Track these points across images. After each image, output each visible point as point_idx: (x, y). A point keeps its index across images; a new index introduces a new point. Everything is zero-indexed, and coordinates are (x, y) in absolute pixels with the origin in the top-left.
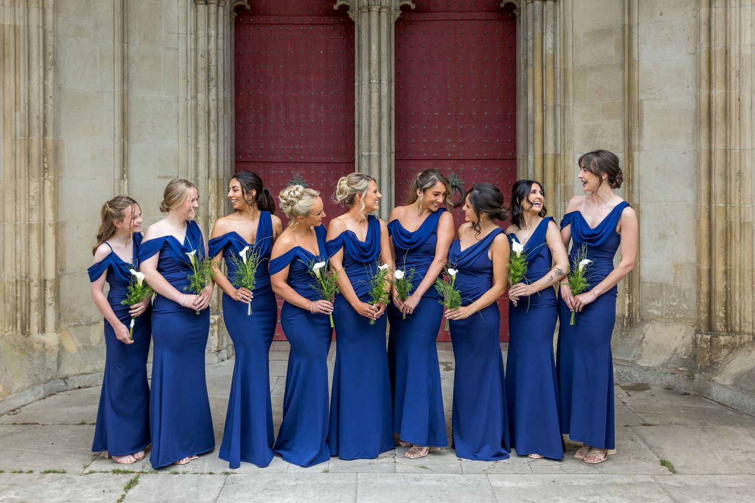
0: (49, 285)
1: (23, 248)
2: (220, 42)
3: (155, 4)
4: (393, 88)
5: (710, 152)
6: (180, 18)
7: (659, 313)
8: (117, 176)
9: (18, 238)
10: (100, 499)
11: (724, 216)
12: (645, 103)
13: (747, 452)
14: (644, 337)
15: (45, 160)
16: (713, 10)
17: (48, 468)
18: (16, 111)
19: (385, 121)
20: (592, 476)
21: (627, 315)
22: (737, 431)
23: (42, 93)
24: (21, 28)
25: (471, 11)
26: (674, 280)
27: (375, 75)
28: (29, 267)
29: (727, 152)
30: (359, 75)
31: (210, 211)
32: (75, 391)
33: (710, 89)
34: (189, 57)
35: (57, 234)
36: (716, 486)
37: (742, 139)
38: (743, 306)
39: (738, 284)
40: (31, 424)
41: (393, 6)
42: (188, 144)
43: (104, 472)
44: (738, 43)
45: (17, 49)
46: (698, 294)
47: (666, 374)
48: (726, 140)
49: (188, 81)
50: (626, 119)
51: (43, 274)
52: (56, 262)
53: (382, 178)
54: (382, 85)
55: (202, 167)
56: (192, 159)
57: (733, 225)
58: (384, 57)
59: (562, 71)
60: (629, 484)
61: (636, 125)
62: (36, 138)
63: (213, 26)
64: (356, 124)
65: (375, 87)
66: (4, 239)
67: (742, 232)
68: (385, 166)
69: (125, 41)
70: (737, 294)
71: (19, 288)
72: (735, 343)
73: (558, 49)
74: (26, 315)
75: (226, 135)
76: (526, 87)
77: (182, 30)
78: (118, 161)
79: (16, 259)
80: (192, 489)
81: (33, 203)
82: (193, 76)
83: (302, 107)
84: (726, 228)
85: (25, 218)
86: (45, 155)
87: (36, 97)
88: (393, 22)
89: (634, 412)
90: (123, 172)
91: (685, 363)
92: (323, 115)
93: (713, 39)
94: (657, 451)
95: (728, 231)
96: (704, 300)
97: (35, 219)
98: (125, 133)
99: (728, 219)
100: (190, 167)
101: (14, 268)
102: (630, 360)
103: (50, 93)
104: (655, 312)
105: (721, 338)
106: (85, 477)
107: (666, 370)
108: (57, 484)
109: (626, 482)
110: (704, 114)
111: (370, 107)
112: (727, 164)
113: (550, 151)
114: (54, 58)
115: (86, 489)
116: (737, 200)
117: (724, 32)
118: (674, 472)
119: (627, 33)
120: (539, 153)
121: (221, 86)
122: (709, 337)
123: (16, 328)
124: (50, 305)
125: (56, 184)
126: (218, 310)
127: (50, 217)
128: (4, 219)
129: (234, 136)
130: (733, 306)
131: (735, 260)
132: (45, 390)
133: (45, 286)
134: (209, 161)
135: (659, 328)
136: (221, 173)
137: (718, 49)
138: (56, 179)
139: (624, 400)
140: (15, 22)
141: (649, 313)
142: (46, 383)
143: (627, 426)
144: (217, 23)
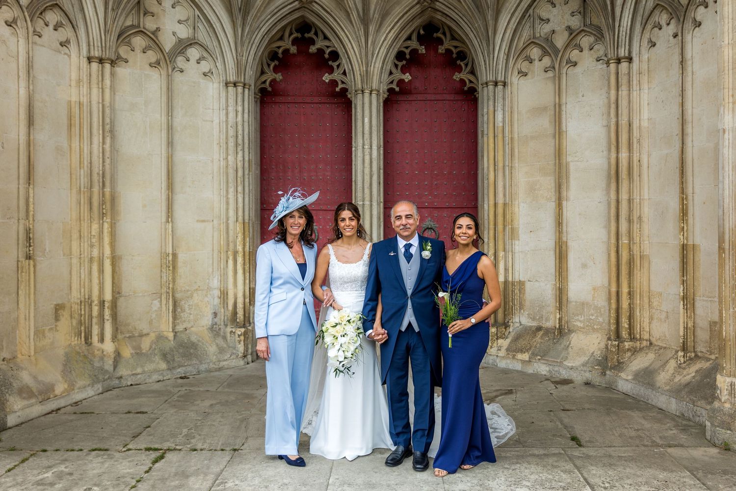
0: (107, 305)
1: (87, 276)
2: (246, 116)
3: (194, 86)
4: (382, 152)
5: (618, 201)
6: (215, 97)
7: (582, 325)
8: (164, 220)
9: (83, 268)
10: (132, 470)
11: (628, 250)
12: (571, 164)
13: (638, 430)
14: (570, 344)
15: (104, 207)
16: (620, 93)
17: (95, 447)
18: (80, 169)
19: (375, 178)
20: (517, 449)
21: (557, 327)
22: (633, 414)
23: (101, 155)
24: (85, 104)
25: (443, 94)
26: (593, 300)
27: (367, 142)
28: (91, 291)
29: (630, 201)
30: (355, 142)
31: (238, 247)
32: (128, 388)
33: (618, 152)
34: (221, 127)
35: (113, 265)
36: (610, 456)
37: (642, 191)
38: (642, 320)
39: (638, 302)
40: (88, 413)
41: (381, 89)
42: (221, 196)
43: (139, 450)
44: (638, 117)
45: (82, 120)
46: (610, 311)
47: (585, 371)
48: (630, 192)
49: (220, 146)
50: (557, 177)
51: (102, 296)
52: (113, 287)
53: (373, 222)
54: (373, 150)
55: (232, 213)
56: (223, 206)
57: (635, 257)
58: (374, 128)
59: (510, 140)
60: (545, 455)
61: (564, 181)
62: (96, 190)
63: (240, 103)
64: (353, 180)
65: (367, 151)
66: (71, 268)
67: (642, 262)
68: (375, 212)
69: (170, 114)
70: (638, 310)
71: (83, 307)
72: (636, 347)
73: (507, 122)
74: (88, 328)
75: (251, 188)
76: (483, 152)
77: (216, 106)
78: (164, 208)
79: (80, 284)
80: (206, 462)
81: (94, 240)
82: (225, 143)
83: (313, 167)
84: (630, 259)
85: (88, 253)
86: (103, 203)
87: (96, 158)
88: (381, 101)
89: (558, 401)
90: (168, 217)
91: (599, 363)
92: (328, 173)
93: (620, 115)
94: (570, 430)
95: (631, 262)
96: (613, 315)
97: (95, 253)
98: (170, 186)
99: (631, 253)
100: (222, 213)
101: (79, 291)
102: (559, 361)
103: (107, 154)
104: (579, 324)
105: (626, 344)
106: (123, 454)
107: (585, 368)
108: (100, 459)
109: (542, 454)
110: (613, 172)
111: (364, 167)
112: (630, 210)
113: (500, 201)
114: (111, 128)
115: (122, 463)
116: (638, 238)
117: (628, 109)
118: (580, 445)
119: (557, 111)
120: (492, 202)
121: (246, 150)
122: (617, 343)
123: (81, 338)
124: (108, 320)
125: (113, 226)
126: (244, 324)
127: (107, 251)
128: (71, 253)
129: (259, 189)
130: (635, 320)
131: (636, 284)
132: (102, 386)
133: (104, 306)
134: (237, 208)
135: (582, 336)
136: (247, 218)
137: (624, 122)
138: (113, 221)
139: (551, 392)
140: (80, 99)
141: (574, 326)
142: (104, 381)
143: (551, 411)
144: (243, 101)
